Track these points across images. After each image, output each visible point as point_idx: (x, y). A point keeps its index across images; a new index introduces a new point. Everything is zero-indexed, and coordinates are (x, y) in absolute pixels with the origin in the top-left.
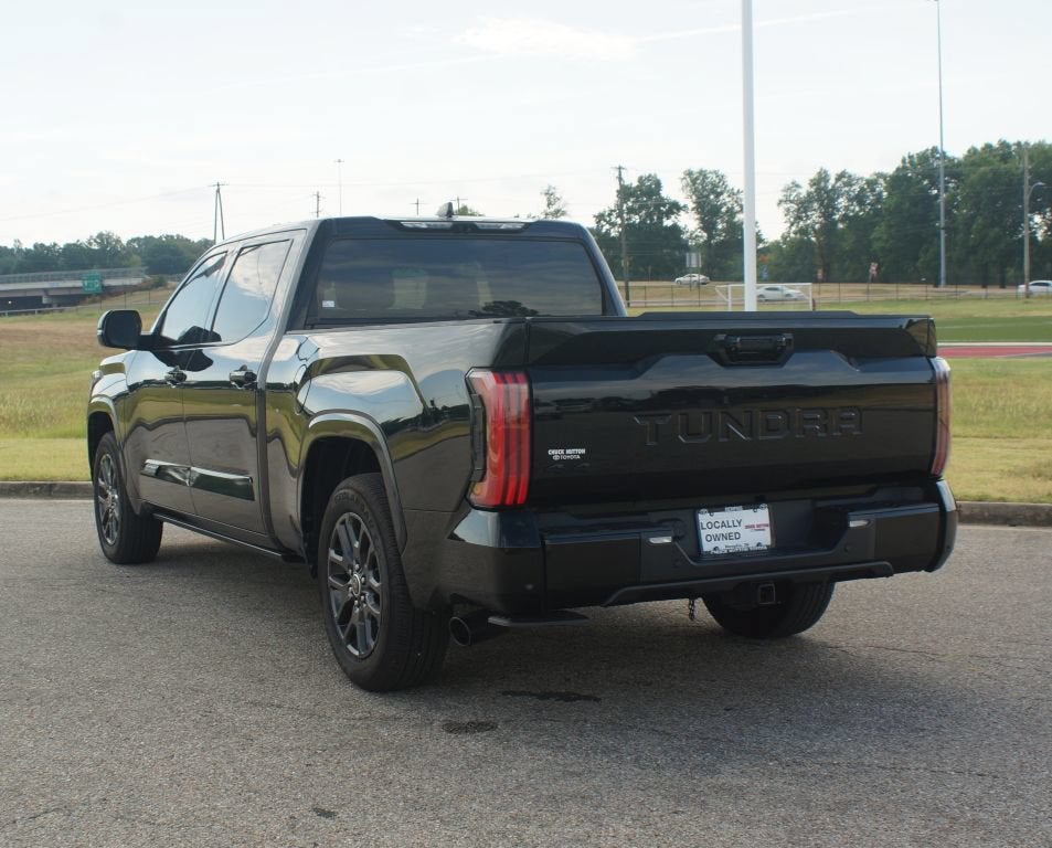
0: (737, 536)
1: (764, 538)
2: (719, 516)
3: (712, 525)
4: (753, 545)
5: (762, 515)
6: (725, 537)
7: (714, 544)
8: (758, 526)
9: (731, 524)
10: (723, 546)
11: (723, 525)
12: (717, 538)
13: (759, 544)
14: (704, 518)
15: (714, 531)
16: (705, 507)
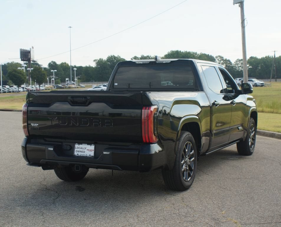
0: (84, 152)
1: (92, 154)
2: (81, 146)
3: (78, 148)
4: (88, 155)
5: (92, 147)
6: (81, 152)
7: (78, 153)
8: (91, 150)
9: (83, 148)
10: (80, 154)
11: (81, 148)
12: (79, 151)
13: (90, 155)
14: (77, 146)
15: (78, 150)
16: (77, 143)
